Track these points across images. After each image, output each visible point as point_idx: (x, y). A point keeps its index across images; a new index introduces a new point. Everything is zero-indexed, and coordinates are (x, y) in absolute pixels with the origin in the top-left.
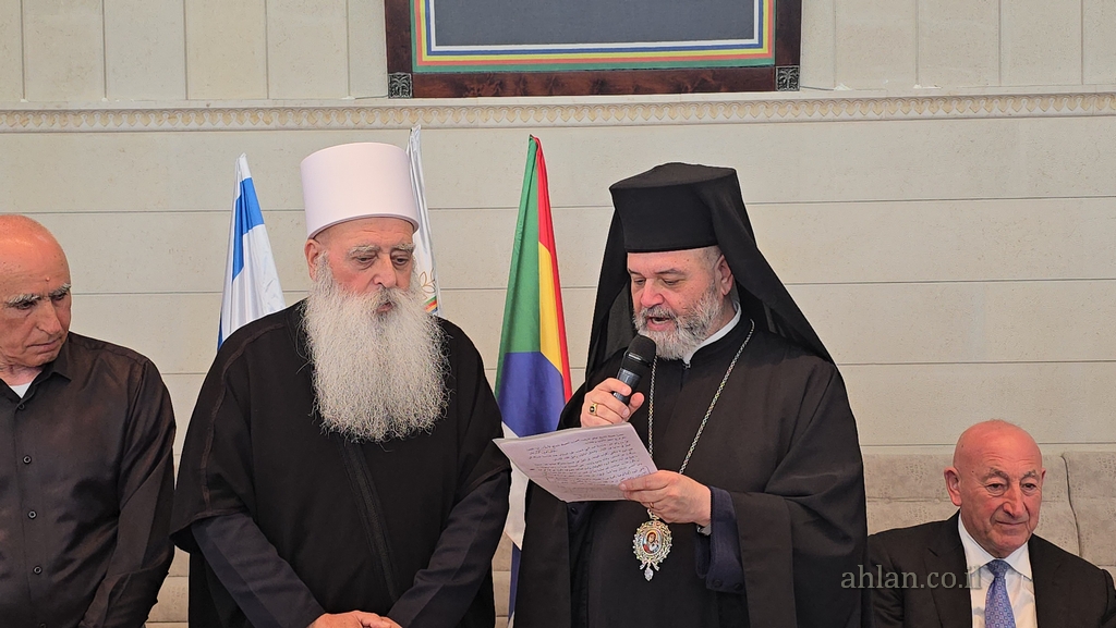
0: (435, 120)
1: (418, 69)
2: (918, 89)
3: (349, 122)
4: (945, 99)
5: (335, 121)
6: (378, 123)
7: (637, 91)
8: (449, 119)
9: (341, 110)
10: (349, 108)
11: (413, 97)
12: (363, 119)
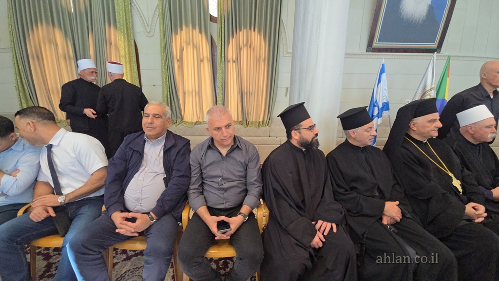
0: (374, 57)
1: (373, 47)
2: (459, 54)
3: (358, 57)
4: (464, 56)
5: (356, 56)
6: (363, 57)
7: (411, 52)
8: (376, 57)
9: (357, 54)
10: (359, 54)
11: (372, 52)
12: (361, 56)
